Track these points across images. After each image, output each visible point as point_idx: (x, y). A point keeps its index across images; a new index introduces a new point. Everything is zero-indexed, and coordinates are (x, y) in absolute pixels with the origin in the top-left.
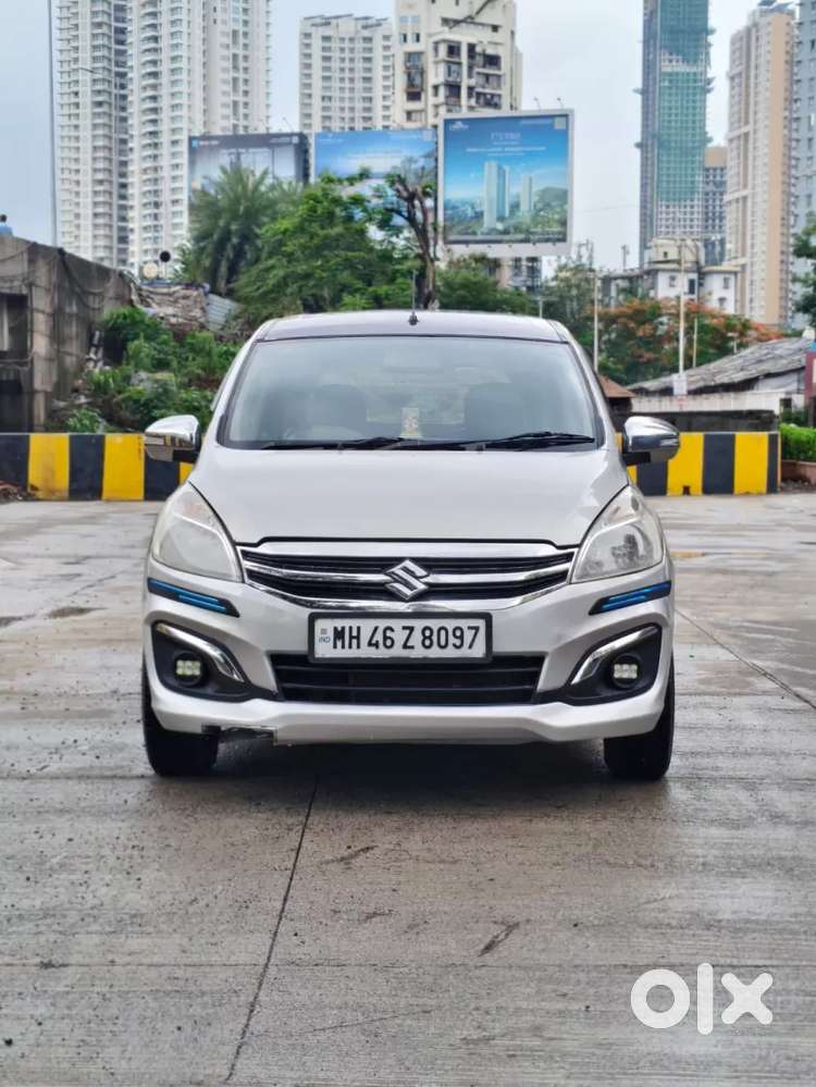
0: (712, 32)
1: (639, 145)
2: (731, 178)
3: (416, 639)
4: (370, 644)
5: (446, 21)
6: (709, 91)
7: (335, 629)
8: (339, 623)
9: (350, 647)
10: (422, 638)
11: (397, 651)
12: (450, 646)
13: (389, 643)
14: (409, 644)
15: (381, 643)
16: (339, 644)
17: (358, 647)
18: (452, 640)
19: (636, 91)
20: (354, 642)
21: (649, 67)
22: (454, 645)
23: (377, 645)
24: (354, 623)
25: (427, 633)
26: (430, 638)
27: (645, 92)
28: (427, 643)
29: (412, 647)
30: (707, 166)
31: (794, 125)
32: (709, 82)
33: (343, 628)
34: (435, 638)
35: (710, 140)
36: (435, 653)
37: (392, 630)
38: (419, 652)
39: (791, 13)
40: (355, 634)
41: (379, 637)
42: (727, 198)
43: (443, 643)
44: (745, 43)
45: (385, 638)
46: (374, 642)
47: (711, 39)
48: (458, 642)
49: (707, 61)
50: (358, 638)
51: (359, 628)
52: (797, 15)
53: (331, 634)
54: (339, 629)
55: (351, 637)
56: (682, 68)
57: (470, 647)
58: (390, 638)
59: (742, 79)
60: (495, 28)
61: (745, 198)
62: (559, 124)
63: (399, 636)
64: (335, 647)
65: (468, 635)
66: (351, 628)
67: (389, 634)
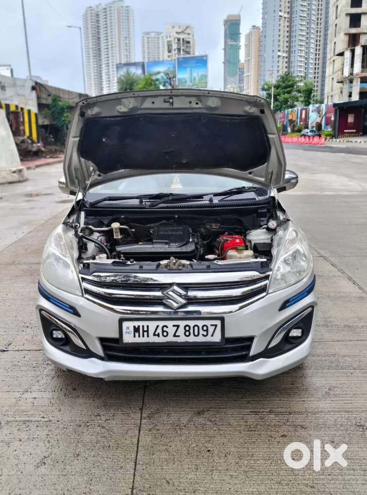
0: (240, 34)
1: (224, 63)
2: (245, 71)
3: (181, 331)
4: (154, 335)
5: (177, 33)
6: (240, 49)
7: (134, 327)
8: (137, 324)
9: (143, 336)
10: (184, 331)
11: (170, 338)
12: (201, 335)
13: (165, 334)
14: (177, 334)
15: (161, 334)
16: (137, 334)
17: (148, 336)
18: (202, 332)
19: (223, 49)
20: (146, 334)
21: (225, 43)
22: (203, 335)
23: (158, 335)
24: (145, 323)
25: (187, 328)
26: (189, 331)
27: (225, 49)
28: (187, 333)
29: (179, 336)
30: (240, 67)
31: (260, 57)
32: (240, 46)
33: (139, 326)
34: (191, 331)
35: (240, 61)
36: (192, 339)
37: (167, 327)
38: (182, 339)
39: (260, 29)
40: (145, 329)
41: (159, 331)
42: (244, 75)
43: (196, 334)
44: (248, 37)
45: (163, 331)
46: (156, 333)
47: (240, 35)
48: (205, 333)
49: (240, 41)
50: (147, 331)
51: (148, 326)
52: (261, 29)
53: (132, 329)
54: (137, 327)
55: (144, 331)
56: (234, 43)
57: (212, 335)
58: (166, 331)
59: (248, 46)
60: (189, 34)
61: (249, 75)
62: (205, 58)
63: (171, 330)
64: (135, 336)
65: (211, 330)
66: (143, 326)
67: (165, 329)
